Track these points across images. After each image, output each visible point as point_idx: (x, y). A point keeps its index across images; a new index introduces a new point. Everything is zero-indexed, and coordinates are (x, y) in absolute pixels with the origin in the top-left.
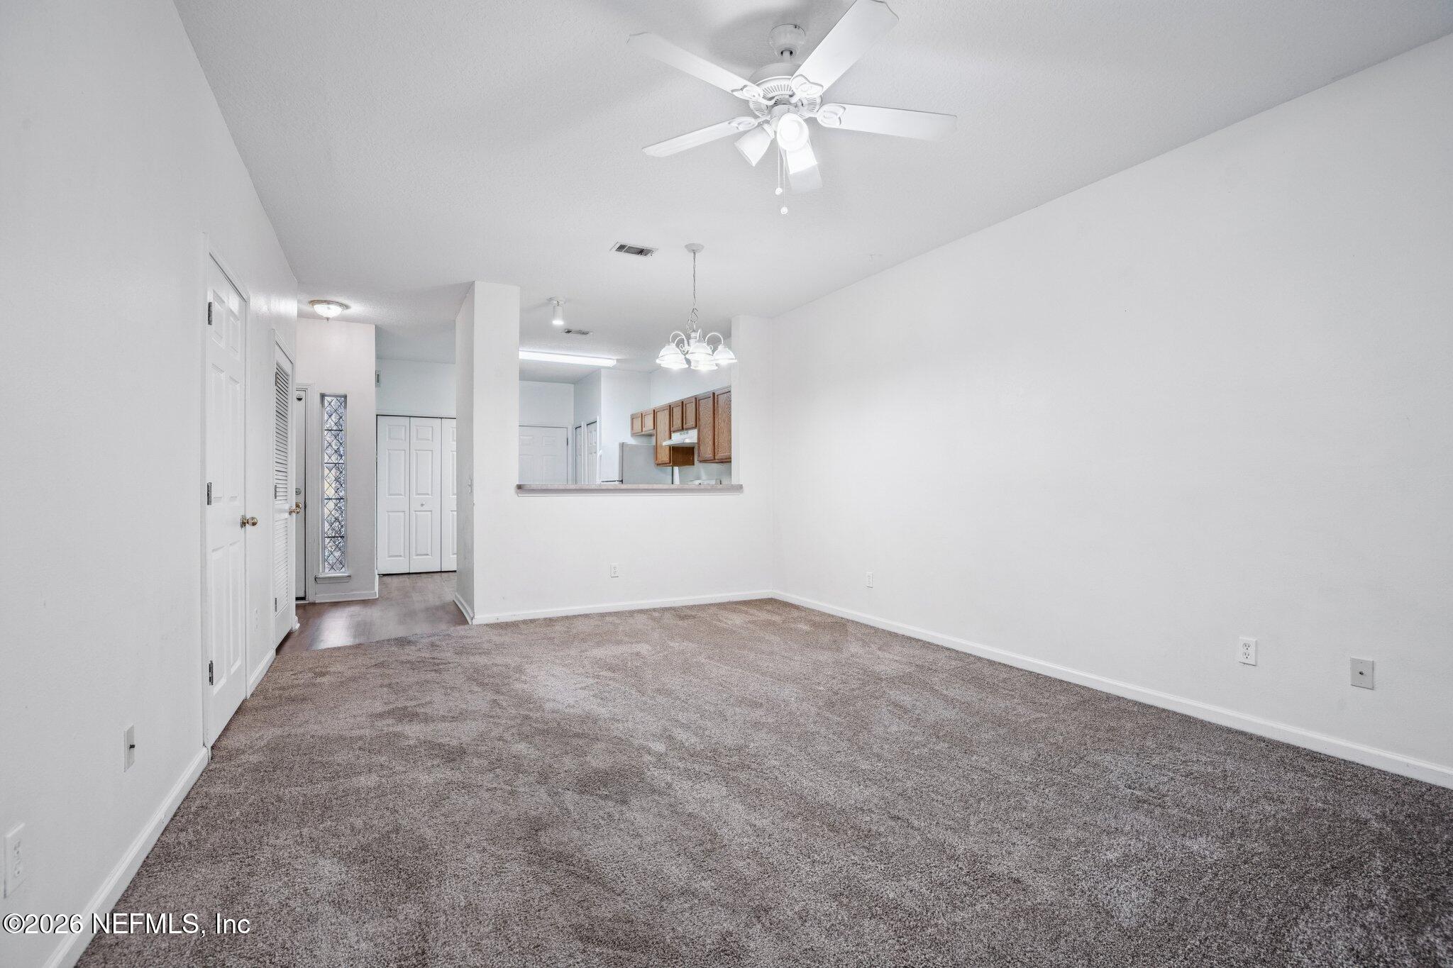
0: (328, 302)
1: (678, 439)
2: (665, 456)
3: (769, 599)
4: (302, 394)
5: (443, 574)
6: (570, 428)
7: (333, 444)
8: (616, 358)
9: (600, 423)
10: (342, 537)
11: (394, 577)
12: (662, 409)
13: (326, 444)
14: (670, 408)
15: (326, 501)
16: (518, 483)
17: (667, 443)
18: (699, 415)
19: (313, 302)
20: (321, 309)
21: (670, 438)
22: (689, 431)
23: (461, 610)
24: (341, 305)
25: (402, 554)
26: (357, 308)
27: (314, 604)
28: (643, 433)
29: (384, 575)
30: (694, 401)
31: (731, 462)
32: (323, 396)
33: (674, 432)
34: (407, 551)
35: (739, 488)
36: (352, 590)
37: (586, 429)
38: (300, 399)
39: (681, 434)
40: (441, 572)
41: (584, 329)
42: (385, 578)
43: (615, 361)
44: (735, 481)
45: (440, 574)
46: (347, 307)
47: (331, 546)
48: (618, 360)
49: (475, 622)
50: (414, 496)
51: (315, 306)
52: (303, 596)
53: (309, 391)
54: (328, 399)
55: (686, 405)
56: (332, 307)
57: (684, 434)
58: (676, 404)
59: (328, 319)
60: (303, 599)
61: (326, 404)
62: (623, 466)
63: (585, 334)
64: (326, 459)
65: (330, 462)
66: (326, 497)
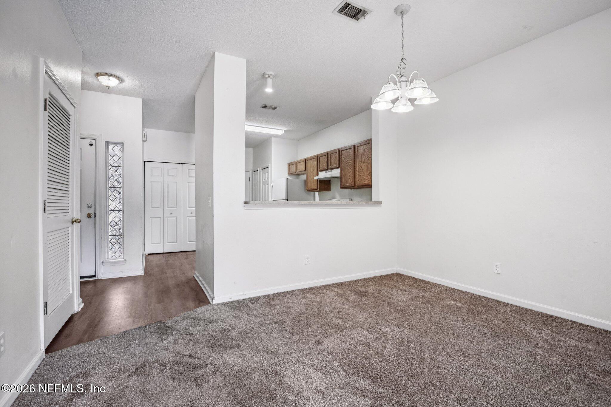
0: (109, 75)
1: (323, 175)
2: (314, 185)
4: (93, 142)
5: (183, 253)
6: (251, 171)
7: (114, 175)
8: (286, 129)
9: (271, 168)
10: (121, 235)
11: (155, 255)
12: (312, 158)
13: (110, 175)
14: (318, 158)
15: (110, 212)
16: (245, 200)
17: (316, 178)
18: (342, 159)
19: (98, 75)
20: (104, 80)
21: (318, 175)
22: (333, 170)
23: (199, 284)
24: (118, 78)
25: (160, 242)
26: (129, 82)
28: (297, 173)
29: (149, 254)
30: (338, 151)
31: (371, 187)
32: (107, 143)
33: (320, 171)
34: (162, 240)
35: (379, 203)
37: (261, 171)
38: (91, 145)
39: (326, 172)
40: (182, 252)
41: (275, 106)
42: (150, 256)
43: (284, 131)
44: (374, 199)
45: (181, 253)
46: (122, 81)
47: (113, 241)
49: (215, 302)
50: (166, 208)
51: (99, 77)
52: (93, 274)
53: (97, 140)
54: (111, 146)
55: (330, 154)
56: (112, 79)
57: (329, 172)
58: (322, 155)
59: (108, 87)
60: (94, 276)
61: (110, 149)
62: (288, 191)
63: (274, 108)
64: (110, 185)
65: (112, 186)
66: (110, 209)
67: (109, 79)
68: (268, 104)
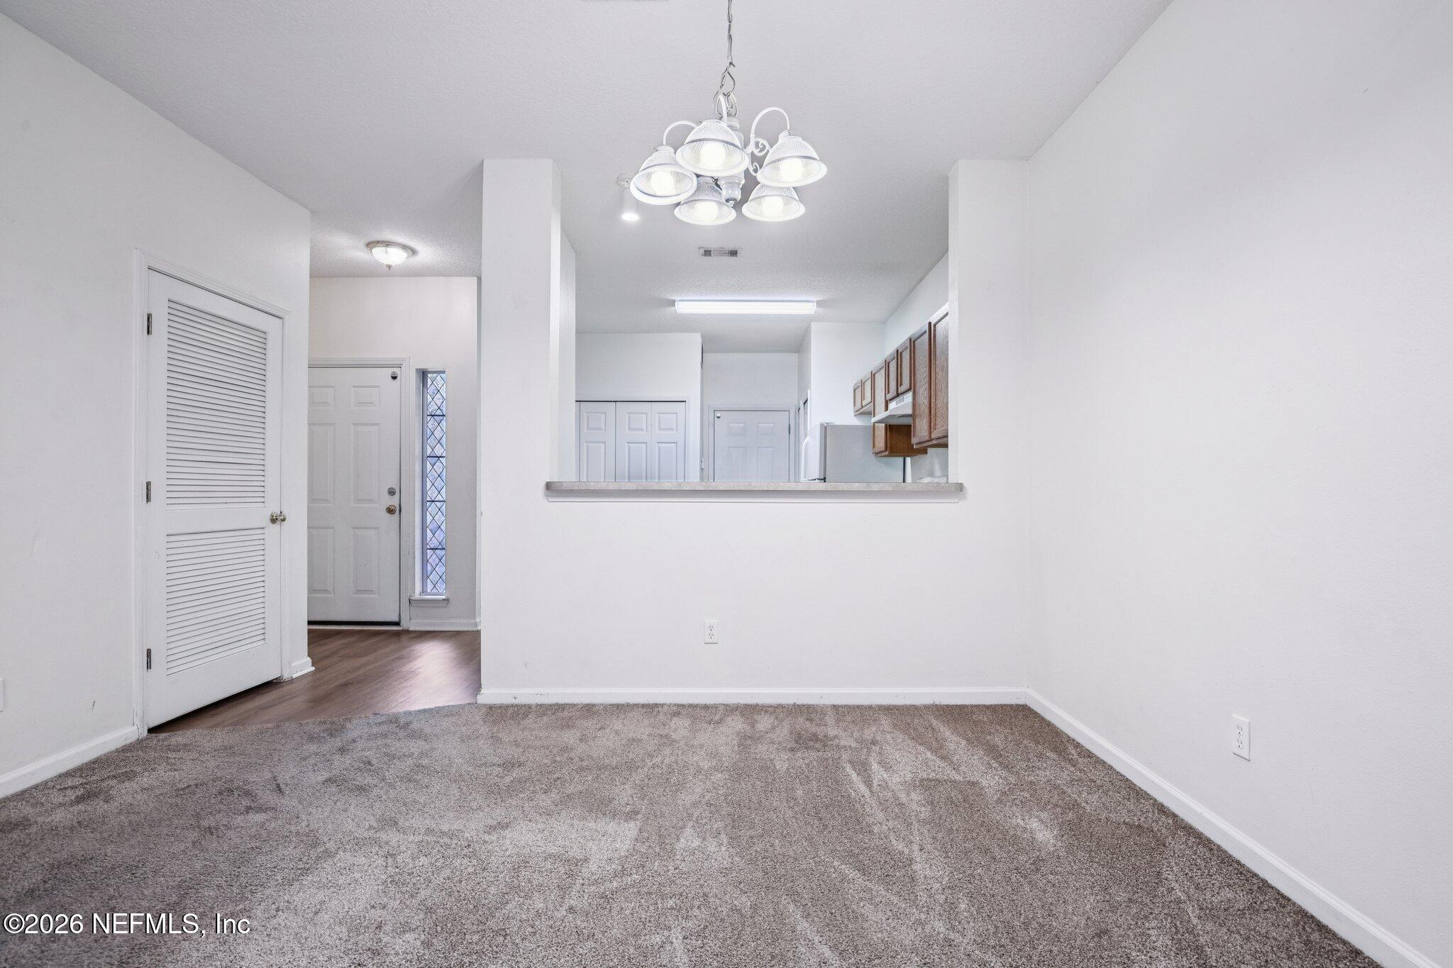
0: (388, 244)
3: (1018, 706)
4: (397, 371)
7: (436, 432)
13: (427, 432)
15: (428, 503)
19: (371, 245)
20: (381, 255)
21: (886, 412)
24: (405, 247)
26: (426, 251)
27: (407, 632)
32: (423, 374)
35: (960, 487)
36: (450, 618)
38: (394, 378)
41: (732, 247)
44: (952, 477)
46: (414, 252)
47: (433, 560)
48: (819, 303)
51: (374, 250)
52: (395, 619)
53: (406, 367)
54: (430, 377)
55: (901, 353)
56: (392, 250)
58: (892, 356)
59: (389, 267)
60: (397, 624)
61: (429, 382)
62: (825, 468)
63: (734, 253)
64: (429, 451)
65: (433, 454)
66: (428, 499)
67: (386, 252)
68: (710, 245)
